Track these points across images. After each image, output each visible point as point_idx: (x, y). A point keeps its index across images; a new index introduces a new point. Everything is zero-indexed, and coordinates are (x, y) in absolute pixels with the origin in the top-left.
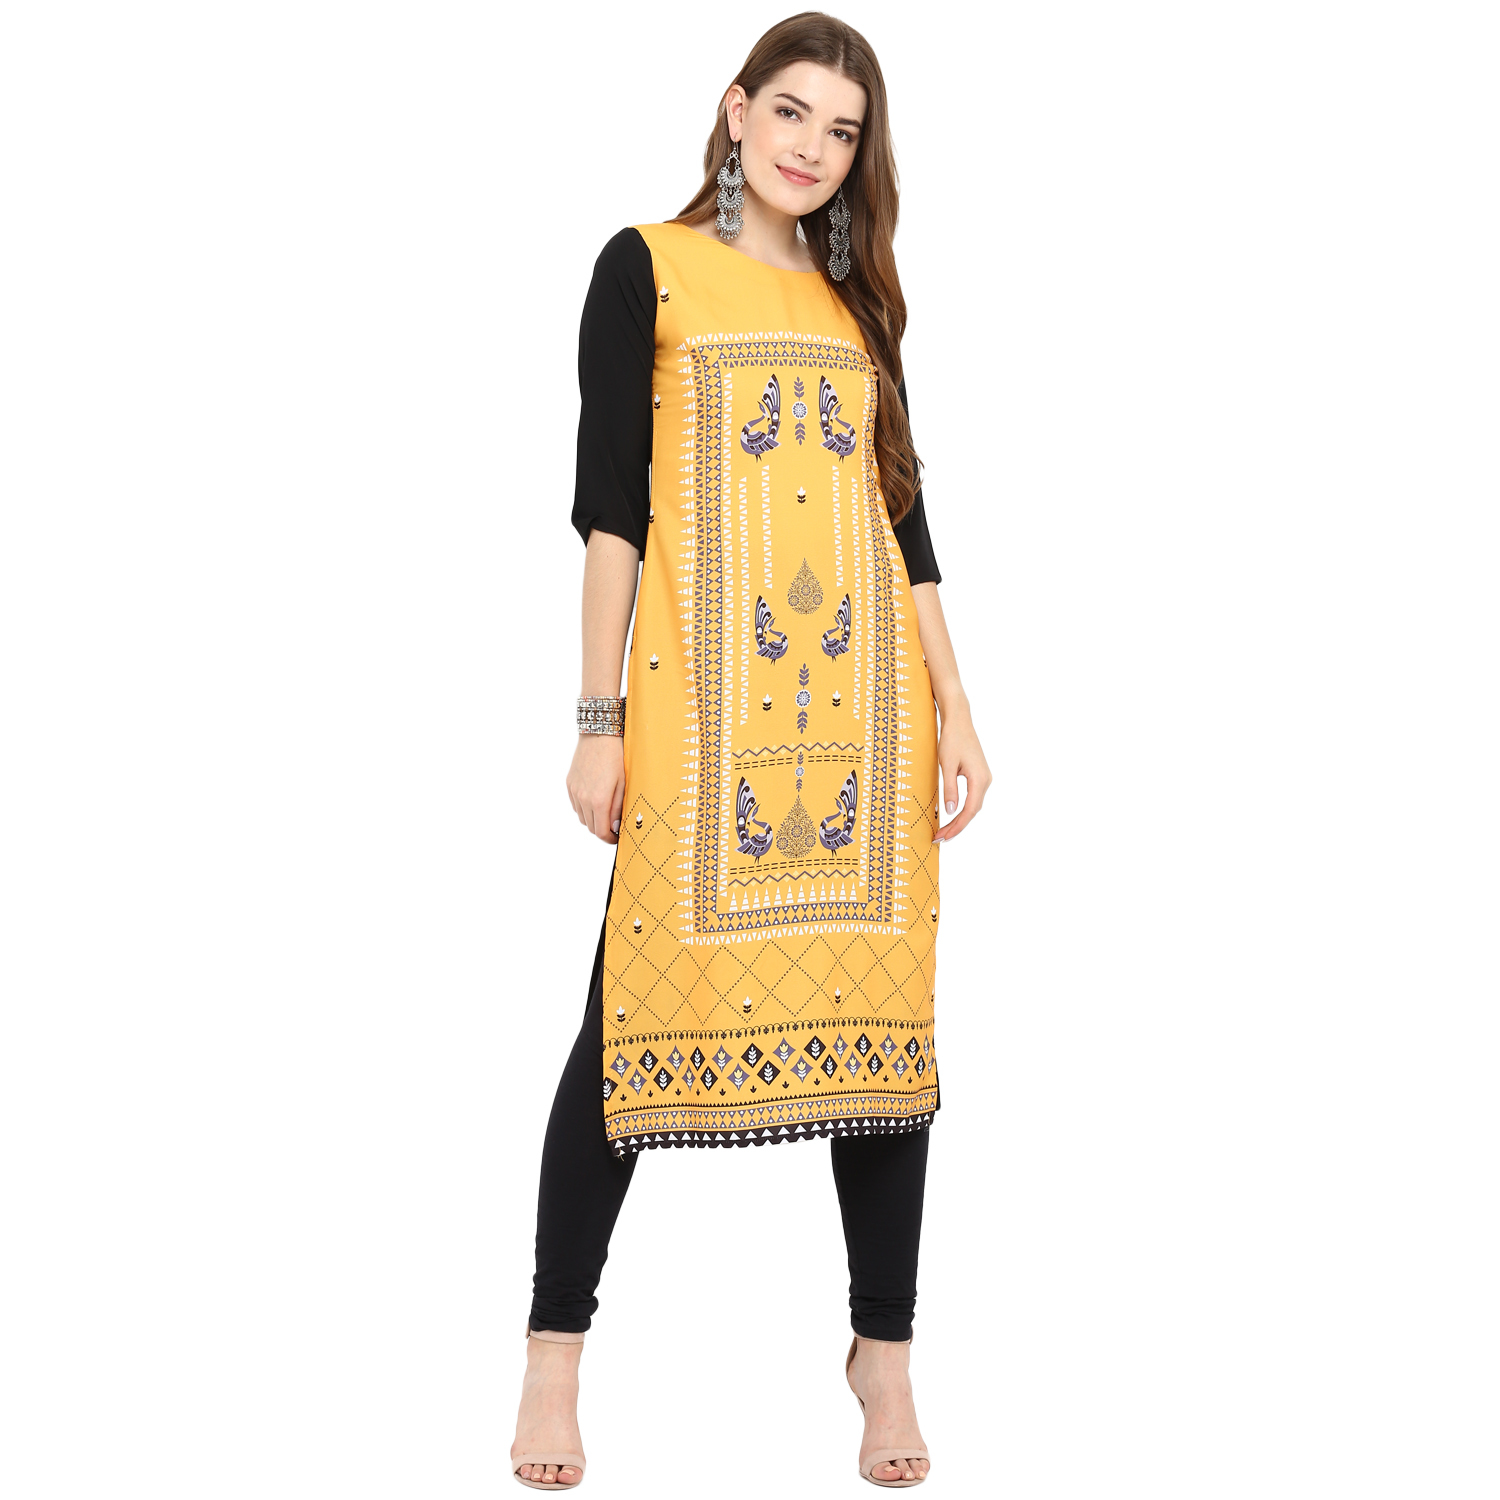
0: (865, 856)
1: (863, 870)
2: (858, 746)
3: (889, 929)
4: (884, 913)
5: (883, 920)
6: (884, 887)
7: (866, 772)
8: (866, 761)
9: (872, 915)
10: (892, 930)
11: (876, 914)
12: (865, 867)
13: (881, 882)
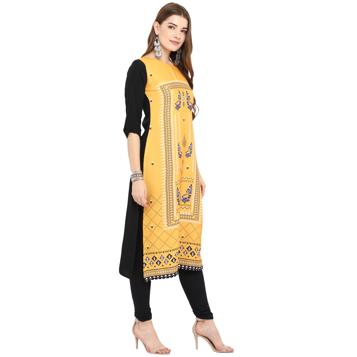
0: (193, 205)
1: (192, 208)
2: (193, 179)
3: (198, 222)
4: (197, 218)
5: (197, 220)
6: (197, 212)
7: (194, 185)
8: (194, 182)
9: (194, 219)
10: (199, 222)
11: (195, 218)
12: (193, 207)
13: (197, 211)
